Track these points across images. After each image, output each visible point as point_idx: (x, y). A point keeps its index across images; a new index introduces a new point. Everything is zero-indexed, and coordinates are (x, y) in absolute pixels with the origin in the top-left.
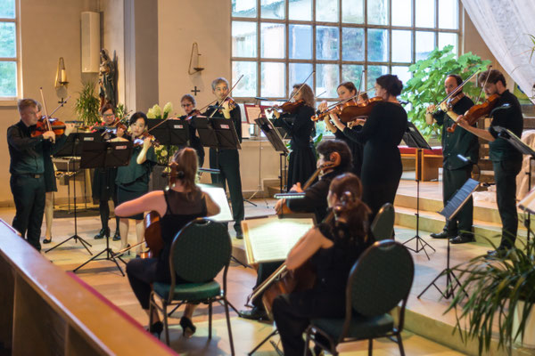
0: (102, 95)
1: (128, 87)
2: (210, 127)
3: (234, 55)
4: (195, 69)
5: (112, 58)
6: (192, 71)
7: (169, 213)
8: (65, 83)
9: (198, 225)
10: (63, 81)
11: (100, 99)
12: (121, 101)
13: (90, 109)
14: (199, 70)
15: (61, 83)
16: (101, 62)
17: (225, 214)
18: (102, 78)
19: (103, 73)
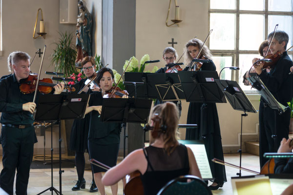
0: (79, 46)
1: (105, 38)
2: (195, 81)
3: (212, 7)
4: (173, 21)
5: (90, 10)
6: (170, 23)
7: (150, 170)
8: (43, 34)
9: (180, 183)
10: (41, 31)
11: (76, 50)
12: (98, 52)
13: (66, 60)
14: (176, 21)
15: (39, 34)
16: (79, 14)
17: (205, 171)
18: (80, 29)
19: (81, 24)
